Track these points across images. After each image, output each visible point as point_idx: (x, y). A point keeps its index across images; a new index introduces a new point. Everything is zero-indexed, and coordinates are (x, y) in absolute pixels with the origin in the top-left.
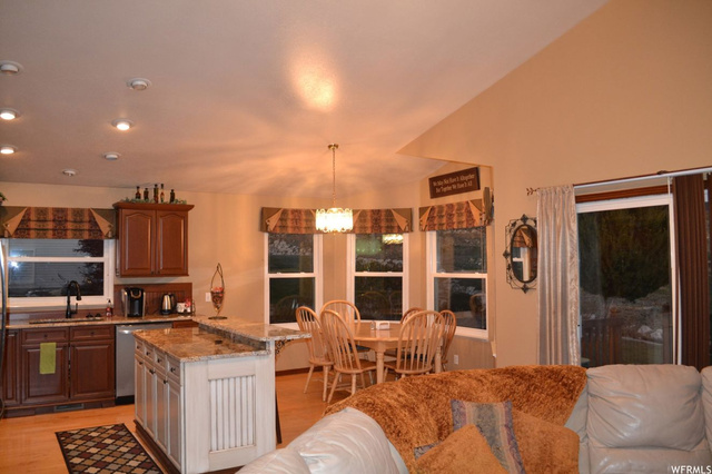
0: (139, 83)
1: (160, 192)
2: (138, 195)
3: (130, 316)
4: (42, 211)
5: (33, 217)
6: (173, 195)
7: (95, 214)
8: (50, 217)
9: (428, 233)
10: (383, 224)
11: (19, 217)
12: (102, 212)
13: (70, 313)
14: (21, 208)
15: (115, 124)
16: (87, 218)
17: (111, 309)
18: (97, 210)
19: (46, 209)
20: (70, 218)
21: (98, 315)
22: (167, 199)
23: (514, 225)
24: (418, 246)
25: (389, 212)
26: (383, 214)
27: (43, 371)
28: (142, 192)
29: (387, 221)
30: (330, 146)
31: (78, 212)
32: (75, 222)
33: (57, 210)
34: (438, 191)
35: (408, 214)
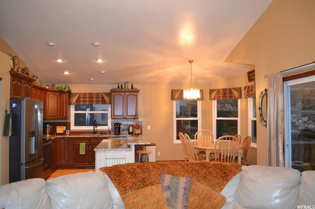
0: (97, 44)
1: (127, 85)
2: (119, 87)
3: (115, 134)
4: (85, 94)
5: (81, 97)
6: (132, 86)
7: (104, 95)
8: (88, 96)
9: (249, 99)
10: (228, 95)
11: (77, 97)
12: (106, 94)
13: (95, 132)
14: (78, 93)
15: (97, 60)
16: (100, 96)
17: (110, 132)
18: (104, 93)
19: (86, 93)
20: (94, 96)
21: (105, 133)
22: (130, 87)
23: (262, 93)
24: (244, 105)
25: (230, 89)
26: (228, 90)
27: (81, 153)
28: (120, 85)
29: (230, 93)
30: (189, 61)
31: (98, 94)
32: (96, 98)
33: (90, 94)
34: (251, 78)
35: (239, 90)
